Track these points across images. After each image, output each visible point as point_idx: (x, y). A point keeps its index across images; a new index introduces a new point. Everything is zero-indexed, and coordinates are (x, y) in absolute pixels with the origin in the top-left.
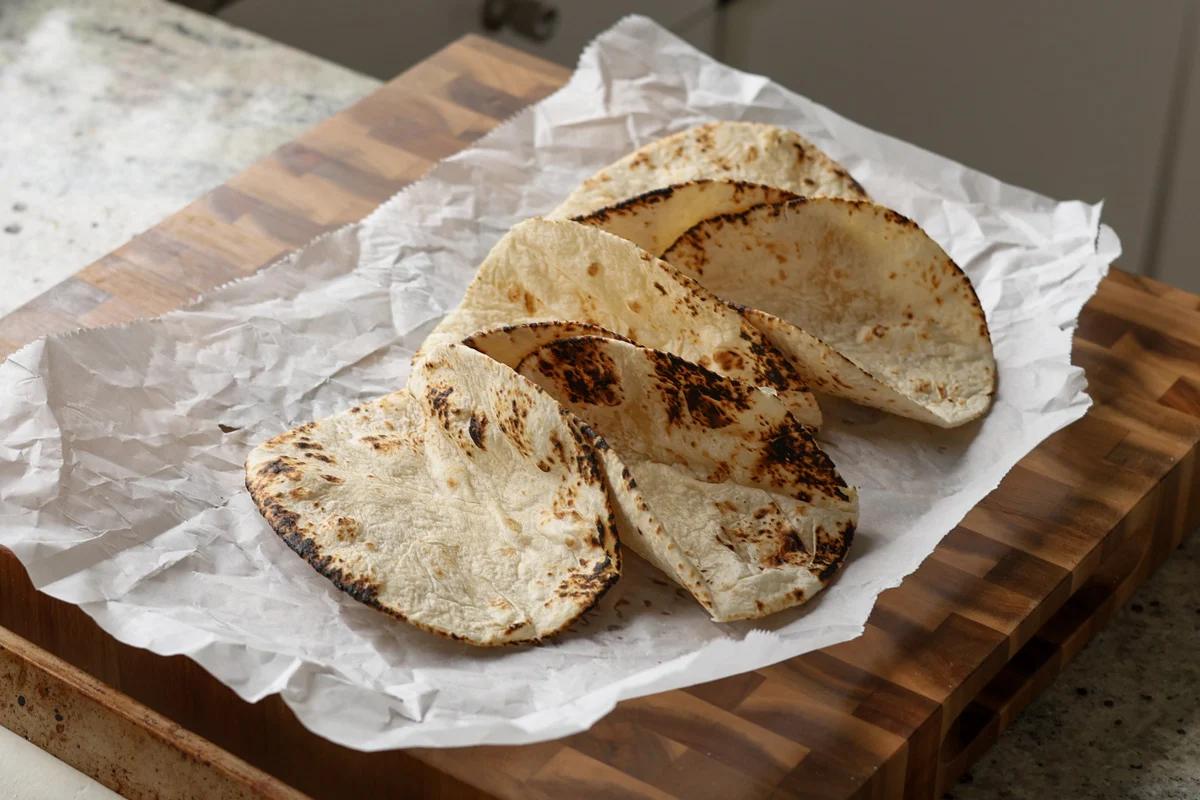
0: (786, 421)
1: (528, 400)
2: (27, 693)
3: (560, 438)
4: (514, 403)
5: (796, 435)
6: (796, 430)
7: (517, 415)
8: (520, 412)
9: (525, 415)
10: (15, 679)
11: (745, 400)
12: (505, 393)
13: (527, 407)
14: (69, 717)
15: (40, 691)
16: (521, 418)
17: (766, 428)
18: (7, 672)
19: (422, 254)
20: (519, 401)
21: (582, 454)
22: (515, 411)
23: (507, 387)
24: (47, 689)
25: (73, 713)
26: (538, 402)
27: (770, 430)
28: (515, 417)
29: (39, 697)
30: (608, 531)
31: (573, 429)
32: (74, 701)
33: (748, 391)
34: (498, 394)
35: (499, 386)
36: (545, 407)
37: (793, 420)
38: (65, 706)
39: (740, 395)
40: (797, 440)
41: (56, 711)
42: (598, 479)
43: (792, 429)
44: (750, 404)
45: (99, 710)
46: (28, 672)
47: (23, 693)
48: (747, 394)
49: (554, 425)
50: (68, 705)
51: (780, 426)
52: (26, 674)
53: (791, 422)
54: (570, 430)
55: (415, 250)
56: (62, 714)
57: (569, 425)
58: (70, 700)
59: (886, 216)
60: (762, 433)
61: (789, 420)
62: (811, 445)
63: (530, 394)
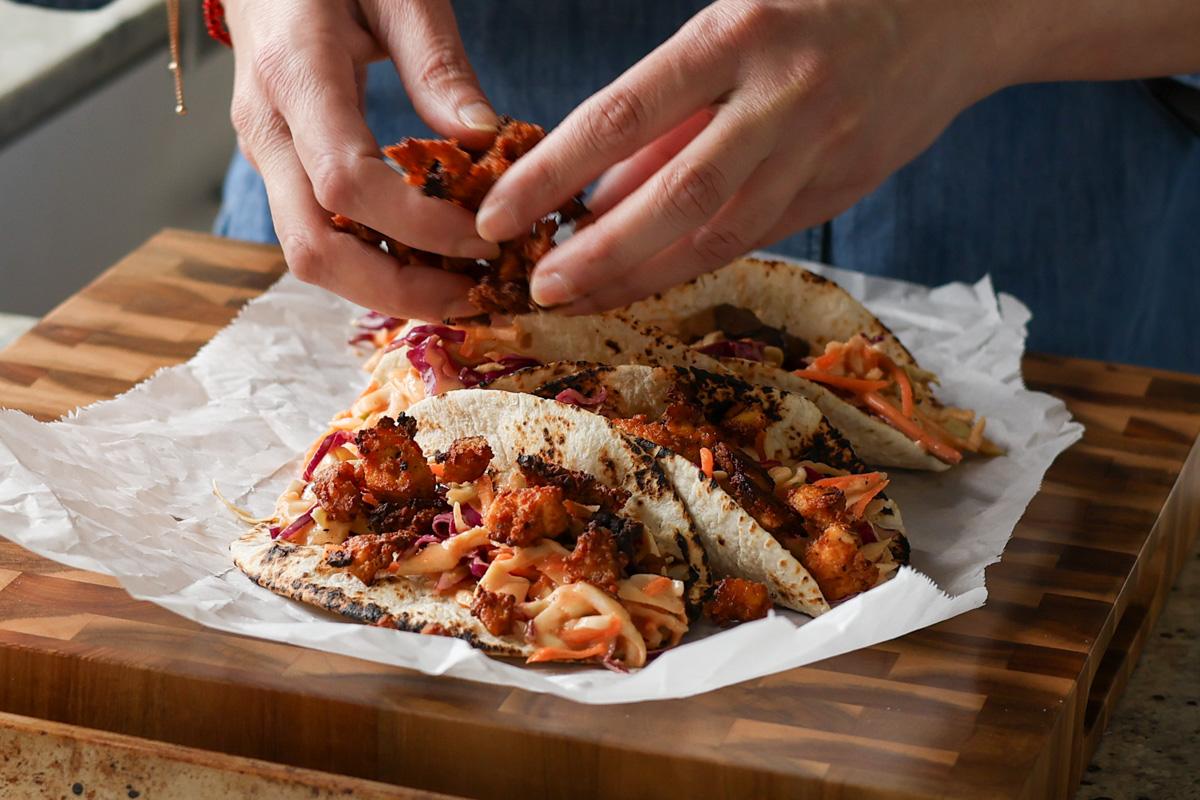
0: (821, 428)
1: (564, 422)
2: (85, 777)
3: (612, 455)
4: (546, 431)
5: (831, 443)
6: (832, 438)
7: (551, 444)
8: (556, 439)
9: (562, 441)
10: (66, 766)
11: (777, 410)
12: (531, 423)
13: (564, 431)
14: (148, 790)
15: (103, 770)
16: (557, 446)
17: (796, 443)
18: (53, 760)
19: (275, 385)
20: (552, 428)
21: (643, 467)
22: (548, 440)
23: (533, 416)
24: (112, 766)
25: (154, 784)
26: (577, 422)
27: (802, 443)
28: (548, 447)
29: (102, 777)
30: (691, 543)
31: (628, 441)
32: (153, 768)
33: (782, 397)
34: (519, 429)
35: (521, 419)
36: (588, 425)
37: (828, 426)
38: (141, 778)
39: (772, 403)
40: (832, 449)
41: (129, 787)
42: (669, 489)
43: (828, 437)
44: (782, 413)
45: (189, 770)
46: (83, 751)
47: (78, 779)
48: (779, 400)
49: (602, 443)
50: (145, 776)
51: (814, 436)
52: (80, 754)
53: (826, 428)
54: (624, 443)
55: (267, 382)
56: (137, 789)
57: (622, 437)
58: (148, 769)
59: (803, 276)
60: (791, 450)
61: (824, 426)
62: (849, 453)
63: (566, 417)
